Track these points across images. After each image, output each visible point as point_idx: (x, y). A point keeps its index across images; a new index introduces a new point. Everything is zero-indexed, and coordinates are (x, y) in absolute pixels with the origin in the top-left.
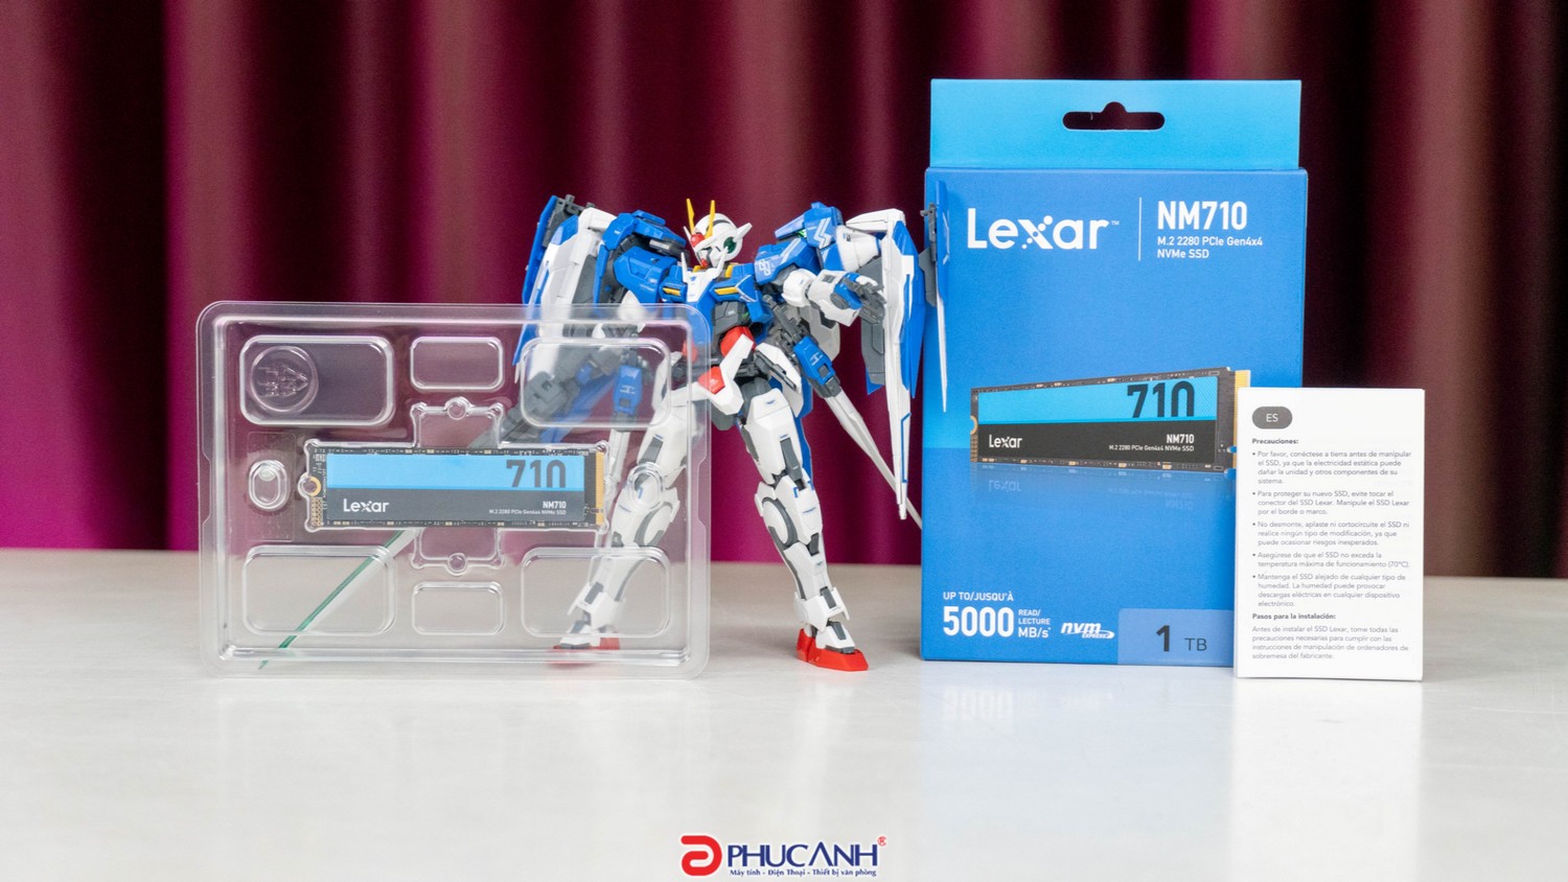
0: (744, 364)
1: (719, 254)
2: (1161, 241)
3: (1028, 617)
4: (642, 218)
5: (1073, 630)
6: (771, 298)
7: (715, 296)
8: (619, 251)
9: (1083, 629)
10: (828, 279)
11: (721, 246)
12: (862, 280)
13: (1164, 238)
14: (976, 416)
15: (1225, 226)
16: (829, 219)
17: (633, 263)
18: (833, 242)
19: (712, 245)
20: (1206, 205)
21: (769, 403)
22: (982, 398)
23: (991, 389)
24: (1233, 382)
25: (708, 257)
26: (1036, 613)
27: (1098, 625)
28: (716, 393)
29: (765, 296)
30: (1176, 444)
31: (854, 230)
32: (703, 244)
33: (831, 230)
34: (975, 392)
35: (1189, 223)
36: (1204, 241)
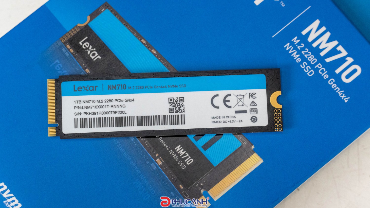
2: (295, 40)
9: (9, 198)
13: (298, 41)
14: (91, 20)
15: (338, 71)
20: (340, 48)
22: (106, 14)
23: (116, 14)
27: (20, 205)
30: (178, 155)
34: (106, 6)
36: (317, 66)
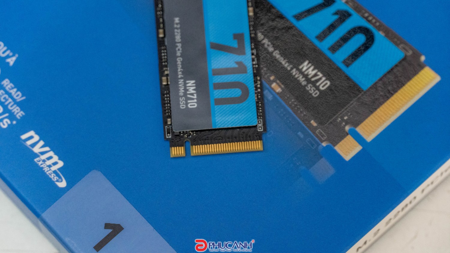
3: (7, 92)
5: (33, 145)
9: (43, 153)
24: (416, 73)
26: (18, 96)
27: (61, 164)
30: (306, 76)
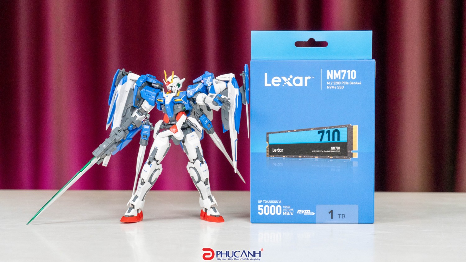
0: (184, 124)
1: (175, 88)
2: (328, 83)
3: (286, 208)
4: (149, 76)
5: (301, 212)
6: (192, 102)
7: (174, 101)
8: (142, 87)
9: (304, 212)
10: (211, 96)
11: (176, 86)
12: (223, 97)
13: (329, 82)
14: (268, 142)
15: (349, 78)
16: (211, 77)
17: (146, 91)
18: (212, 84)
19: (173, 86)
20: (343, 71)
21: (192, 136)
22: (270, 135)
23: (273, 133)
24: (352, 129)
25: (172, 90)
26: (289, 207)
27: (309, 211)
28: (175, 133)
29: (190, 102)
30: (334, 150)
31: (219, 80)
32: (170, 85)
33: (211, 81)
34: (268, 134)
35: (337, 77)
36: (342, 83)
